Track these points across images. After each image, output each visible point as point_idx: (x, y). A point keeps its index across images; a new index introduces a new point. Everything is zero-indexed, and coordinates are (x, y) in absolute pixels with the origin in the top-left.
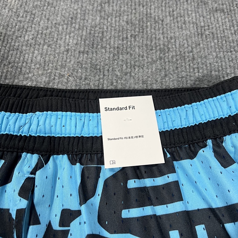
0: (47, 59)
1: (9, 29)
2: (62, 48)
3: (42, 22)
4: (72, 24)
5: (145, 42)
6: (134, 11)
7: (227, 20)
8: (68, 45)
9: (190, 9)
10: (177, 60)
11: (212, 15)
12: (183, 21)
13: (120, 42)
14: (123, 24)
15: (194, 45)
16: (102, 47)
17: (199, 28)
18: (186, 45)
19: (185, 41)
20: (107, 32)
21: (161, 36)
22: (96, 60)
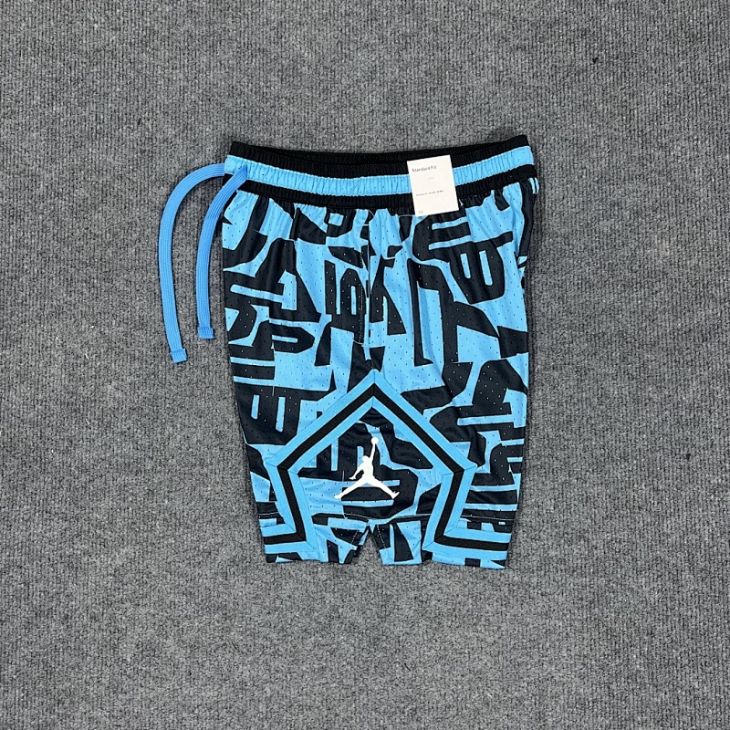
0: (355, 122)
1: (314, 91)
2: (367, 109)
3: (343, 80)
4: (372, 79)
5: (444, 96)
6: (432, 58)
7: (527, 61)
8: (372, 105)
9: (489, 49)
10: (474, 114)
11: (512, 55)
12: (481, 67)
13: (421, 98)
14: (422, 75)
15: (491, 96)
16: (404, 105)
17: (497, 73)
18: (483, 97)
19: (483, 92)
20: (407, 86)
21: (459, 87)
22: (400, 120)
